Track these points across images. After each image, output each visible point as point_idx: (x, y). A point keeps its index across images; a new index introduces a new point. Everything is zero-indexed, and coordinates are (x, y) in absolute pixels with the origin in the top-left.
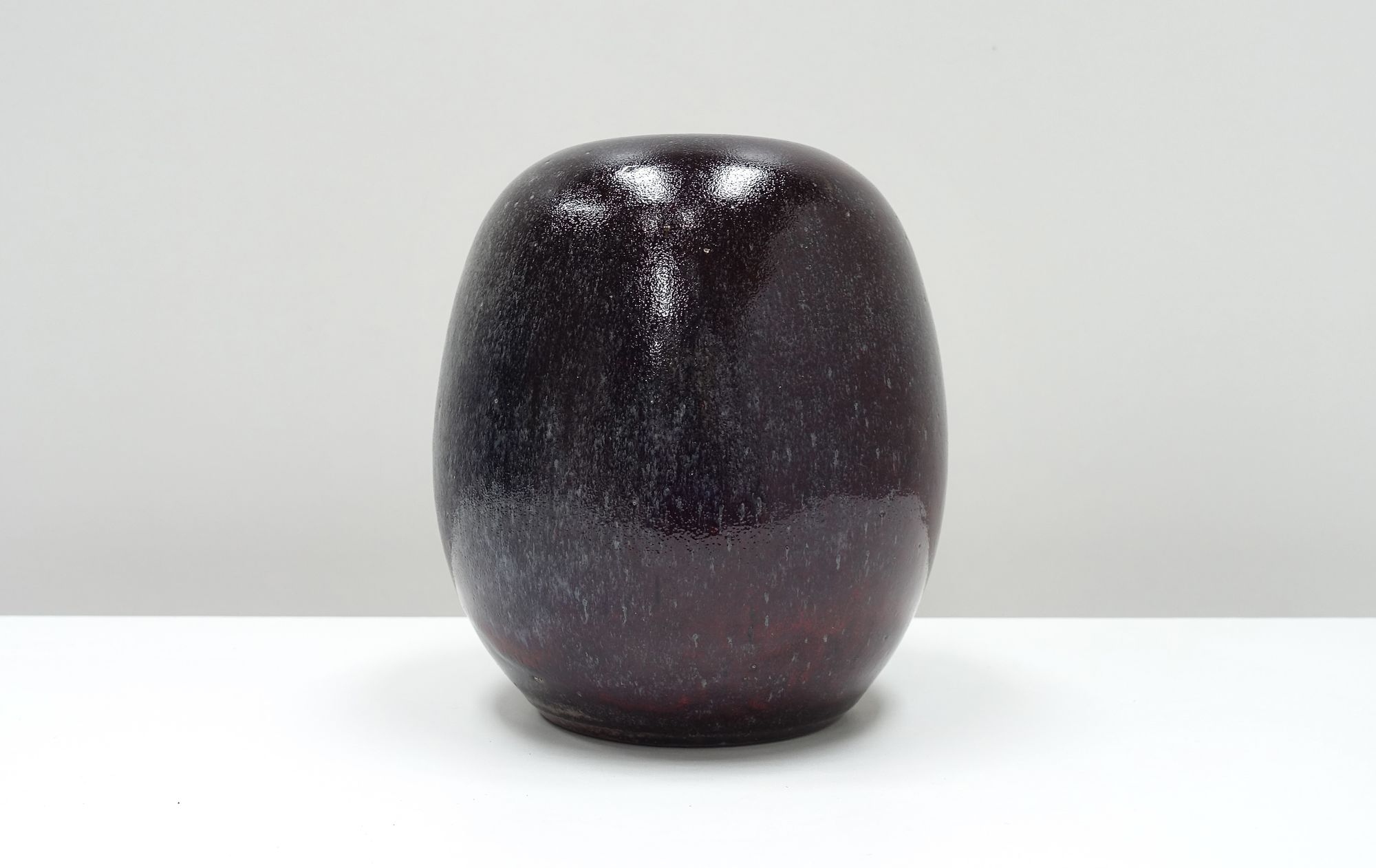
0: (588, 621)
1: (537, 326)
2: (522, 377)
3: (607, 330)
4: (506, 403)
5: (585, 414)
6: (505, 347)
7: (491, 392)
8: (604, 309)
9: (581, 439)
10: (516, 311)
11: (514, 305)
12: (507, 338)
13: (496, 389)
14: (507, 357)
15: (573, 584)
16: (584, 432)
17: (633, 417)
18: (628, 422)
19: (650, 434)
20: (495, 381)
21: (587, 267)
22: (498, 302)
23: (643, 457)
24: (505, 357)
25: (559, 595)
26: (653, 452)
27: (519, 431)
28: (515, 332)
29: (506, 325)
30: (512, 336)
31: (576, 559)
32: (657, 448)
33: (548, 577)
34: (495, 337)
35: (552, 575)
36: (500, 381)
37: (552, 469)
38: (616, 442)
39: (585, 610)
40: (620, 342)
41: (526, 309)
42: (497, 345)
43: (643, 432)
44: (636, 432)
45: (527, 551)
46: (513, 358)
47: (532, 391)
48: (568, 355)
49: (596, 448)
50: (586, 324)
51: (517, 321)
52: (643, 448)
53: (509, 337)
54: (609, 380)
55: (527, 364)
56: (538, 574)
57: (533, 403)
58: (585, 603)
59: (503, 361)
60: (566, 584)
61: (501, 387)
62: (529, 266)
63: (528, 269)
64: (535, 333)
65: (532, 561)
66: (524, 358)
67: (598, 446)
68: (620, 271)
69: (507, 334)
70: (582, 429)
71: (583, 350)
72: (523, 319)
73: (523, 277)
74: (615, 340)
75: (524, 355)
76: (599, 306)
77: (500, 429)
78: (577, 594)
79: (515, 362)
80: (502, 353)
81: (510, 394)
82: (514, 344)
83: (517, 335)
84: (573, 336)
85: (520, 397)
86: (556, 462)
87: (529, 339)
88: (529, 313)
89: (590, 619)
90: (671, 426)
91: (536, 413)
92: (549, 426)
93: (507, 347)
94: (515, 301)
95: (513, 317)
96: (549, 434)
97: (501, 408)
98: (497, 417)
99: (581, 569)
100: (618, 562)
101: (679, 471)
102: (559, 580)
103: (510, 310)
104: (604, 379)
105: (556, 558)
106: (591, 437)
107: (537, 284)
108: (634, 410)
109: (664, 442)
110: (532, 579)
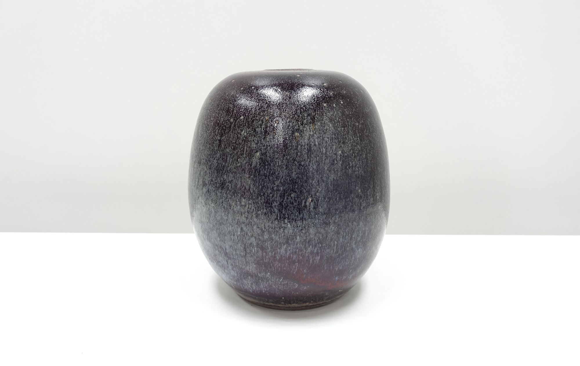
1: (369, 158)
2: (369, 179)
4: (364, 190)
6: (360, 169)
7: (357, 188)
10: (361, 153)
11: (359, 151)
12: (360, 165)
13: (359, 186)
14: (362, 172)
20: (359, 183)
22: (351, 150)
24: (361, 172)
27: (370, 200)
28: (363, 162)
29: (358, 159)
30: (362, 163)
34: (354, 165)
36: (360, 183)
41: (364, 152)
42: (356, 168)
46: (364, 172)
51: (362, 157)
53: (360, 164)
55: (370, 173)
59: (360, 174)
61: (361, 185)
62: (359, 133)
63: (359, 135)
64: (370, 160)
69: (359, 163)
72: (364, 156)
73: (359, 138)
75: (368, 170)
77: (363, 201)
79: (365, 173)
80: (359, 171)
81: (365, 187)
82: (363, 167)
83: (364, 163)
87: (368, 164)
88: (366, 153)
91: (374, 191)
92: (379, 194)
93: (361, 168)
94: (359, 149)
95: (360, 156)
97: (363, 193)
98: (361, 197)
103: (358, 153)
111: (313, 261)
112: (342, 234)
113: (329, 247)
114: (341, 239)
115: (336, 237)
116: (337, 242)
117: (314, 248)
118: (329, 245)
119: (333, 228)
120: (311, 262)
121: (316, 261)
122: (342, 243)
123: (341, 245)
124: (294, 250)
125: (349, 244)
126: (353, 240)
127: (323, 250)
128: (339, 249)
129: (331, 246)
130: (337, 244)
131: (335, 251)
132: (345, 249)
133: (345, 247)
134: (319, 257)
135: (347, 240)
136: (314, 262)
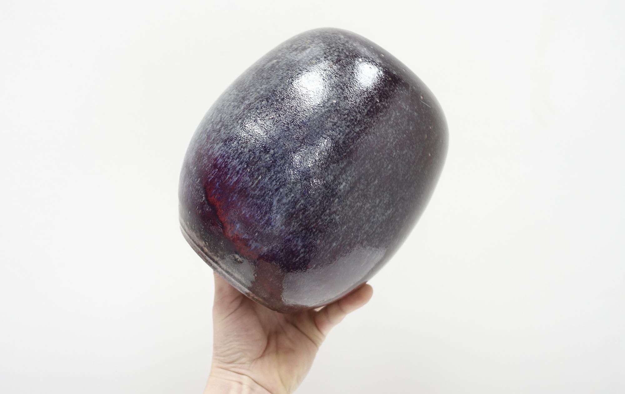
0: (296, 262)
2: (344, 154)
3: (389, 163)
5: (361, 190)
8: (393, 154)
9: (353, 198)
11: (356, 120)
15: (303, 246)
16: (356, 197)
17: (375, 203)
18: (373, 204)
19: (376, 213)
21: (396, 131)
23: (368, 220)
25: (293, 246)
26: (372, 220)
31: (314, 239)
32: (374, 220)
33: (295, 237)
34: (338, 125)
35: (298, 237)
37: (333, 201)
38: (364, 208)
39: (299, 258)
40: (390, 172)
43: (374, 212)
44: (373, 210)
45: (294, 222)
47: (345, 164)
48: (370, 162)
49: (356, 206)
50: (383, 155)
52: (370, 217)
54: (378, 183)
56: (291, 233)
57: (343, 169)
58: (302, 255)
60: (301, 244)
64: (359, 139)
65: (294, 226)
66: (349, 147)
67: (357, 206)
68: (406, 143)
69: (345, 129)
70: (356, 194)
71: (377, 165)
72: (357, 129)
73: (366, 110)
74: (389, 170)
76: (392, 151)
78: (302, 250)
79: (344, 144)
81: (334, 156)
82: (347, 136)
83: (351, 134)
84: (376, 156)
85: (338, 161)
86: (337, 200)
87: (355, 140)
89: (297, 261)
90: (383, 214)
91: (341, 174)
92: (344, 184)
93: (343, 135)
94: (357, 118)
95: (353, 124)
96: (342, 187)
97: (326, 158)
99: (313, 244)
100: (329, 251)
101: (374, 232)
102: (299, 241)
103: (352, 119)
104: (376, 182)
105: (306, 233)
106: (357, 200)
107: (372, 120)
108: (378, 201)
109: (378, 219)
110: (287, 233)
111: (229, 178)
112: (272, 174)
113: (251, 175)
114: (267, 179)
115: (264, 171)
116: (261, 178)
117: (239, 163)
118: (252, 174)
119: (268, 159)
120: (227, 178)
121: (232, 180)
122: (266, 185)
123: (262, 186)
124: (224, 153)
125: (271, 193)
126: (278, 193)
127: (244, 173)
128: (258, 187)
129: (253, 176)
130: (259, 180)
131: (254, 186)
132: (264, 194)
133: (265, 192)
134: (237, 179)
135: (272, 186)
136: (229, 181)
